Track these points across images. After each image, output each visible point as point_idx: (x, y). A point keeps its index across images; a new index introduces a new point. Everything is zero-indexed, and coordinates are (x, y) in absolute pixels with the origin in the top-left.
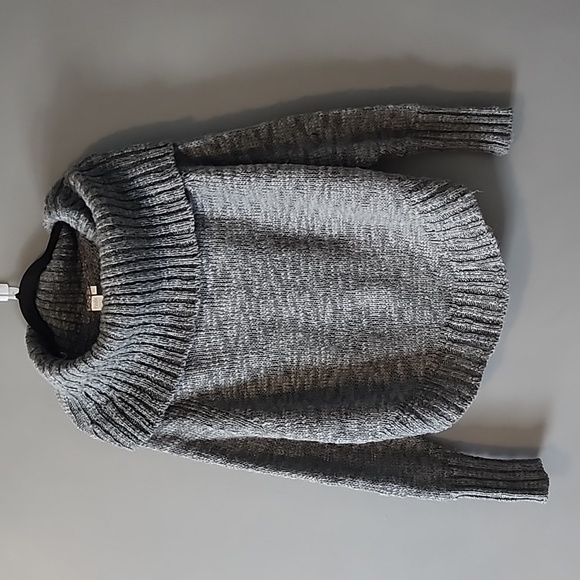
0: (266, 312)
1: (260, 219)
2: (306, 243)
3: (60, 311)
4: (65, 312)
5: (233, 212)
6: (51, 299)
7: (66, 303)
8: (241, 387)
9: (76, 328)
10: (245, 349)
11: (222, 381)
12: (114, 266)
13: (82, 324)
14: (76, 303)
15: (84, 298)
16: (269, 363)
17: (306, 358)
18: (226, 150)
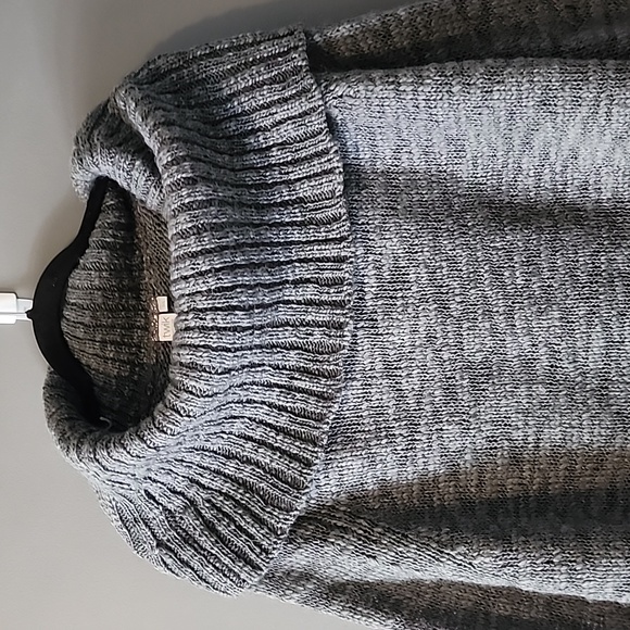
0: (476, 346)
1: (464, 171)
2: (550, 215)
3: (103, 342)
4: (112, 343)
5: (413, 160)
6: (87, 320)
7: (113, 327)
8: (427, 484)
9: (132, 372)
10: (436, 412)
11: (392, 475)
12: (194, 255)
13: (141, 365)
14: (132, 327)
15: (146, 317)
16: (481, 443)
17: (553, 434)
18: (401, 41)
